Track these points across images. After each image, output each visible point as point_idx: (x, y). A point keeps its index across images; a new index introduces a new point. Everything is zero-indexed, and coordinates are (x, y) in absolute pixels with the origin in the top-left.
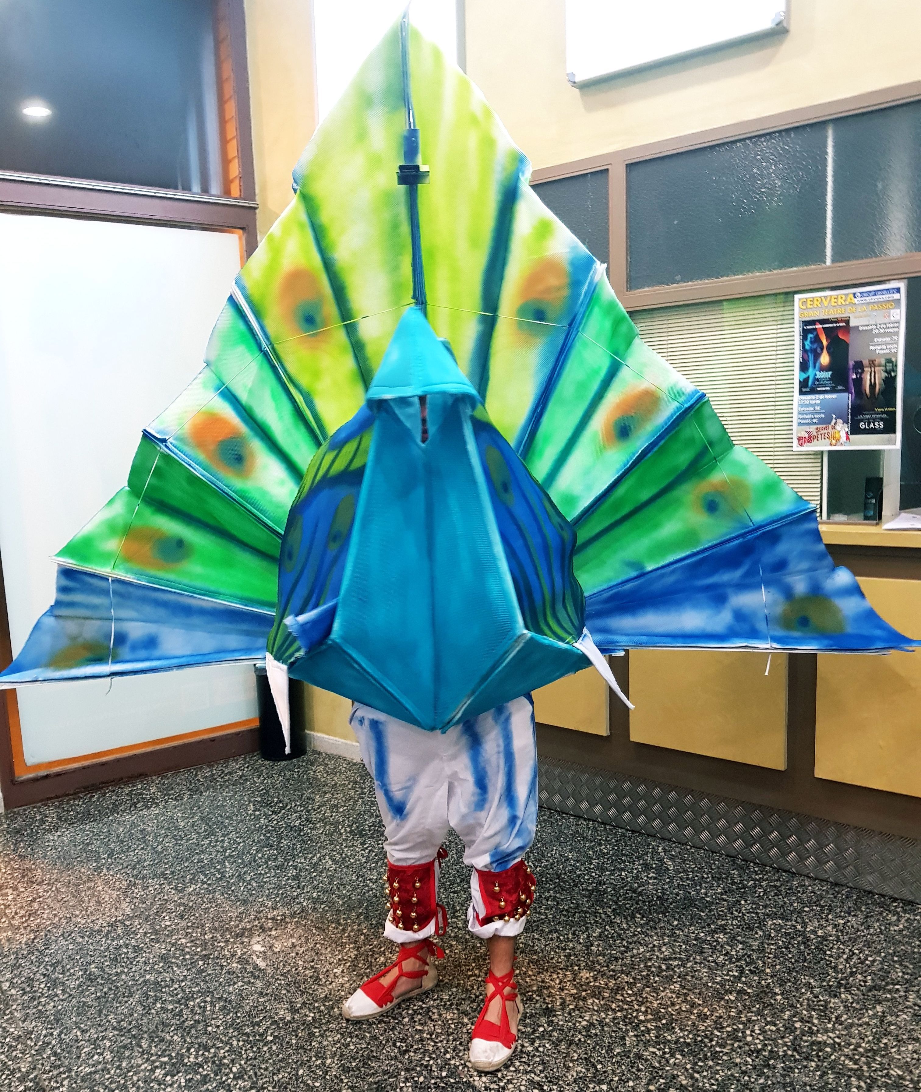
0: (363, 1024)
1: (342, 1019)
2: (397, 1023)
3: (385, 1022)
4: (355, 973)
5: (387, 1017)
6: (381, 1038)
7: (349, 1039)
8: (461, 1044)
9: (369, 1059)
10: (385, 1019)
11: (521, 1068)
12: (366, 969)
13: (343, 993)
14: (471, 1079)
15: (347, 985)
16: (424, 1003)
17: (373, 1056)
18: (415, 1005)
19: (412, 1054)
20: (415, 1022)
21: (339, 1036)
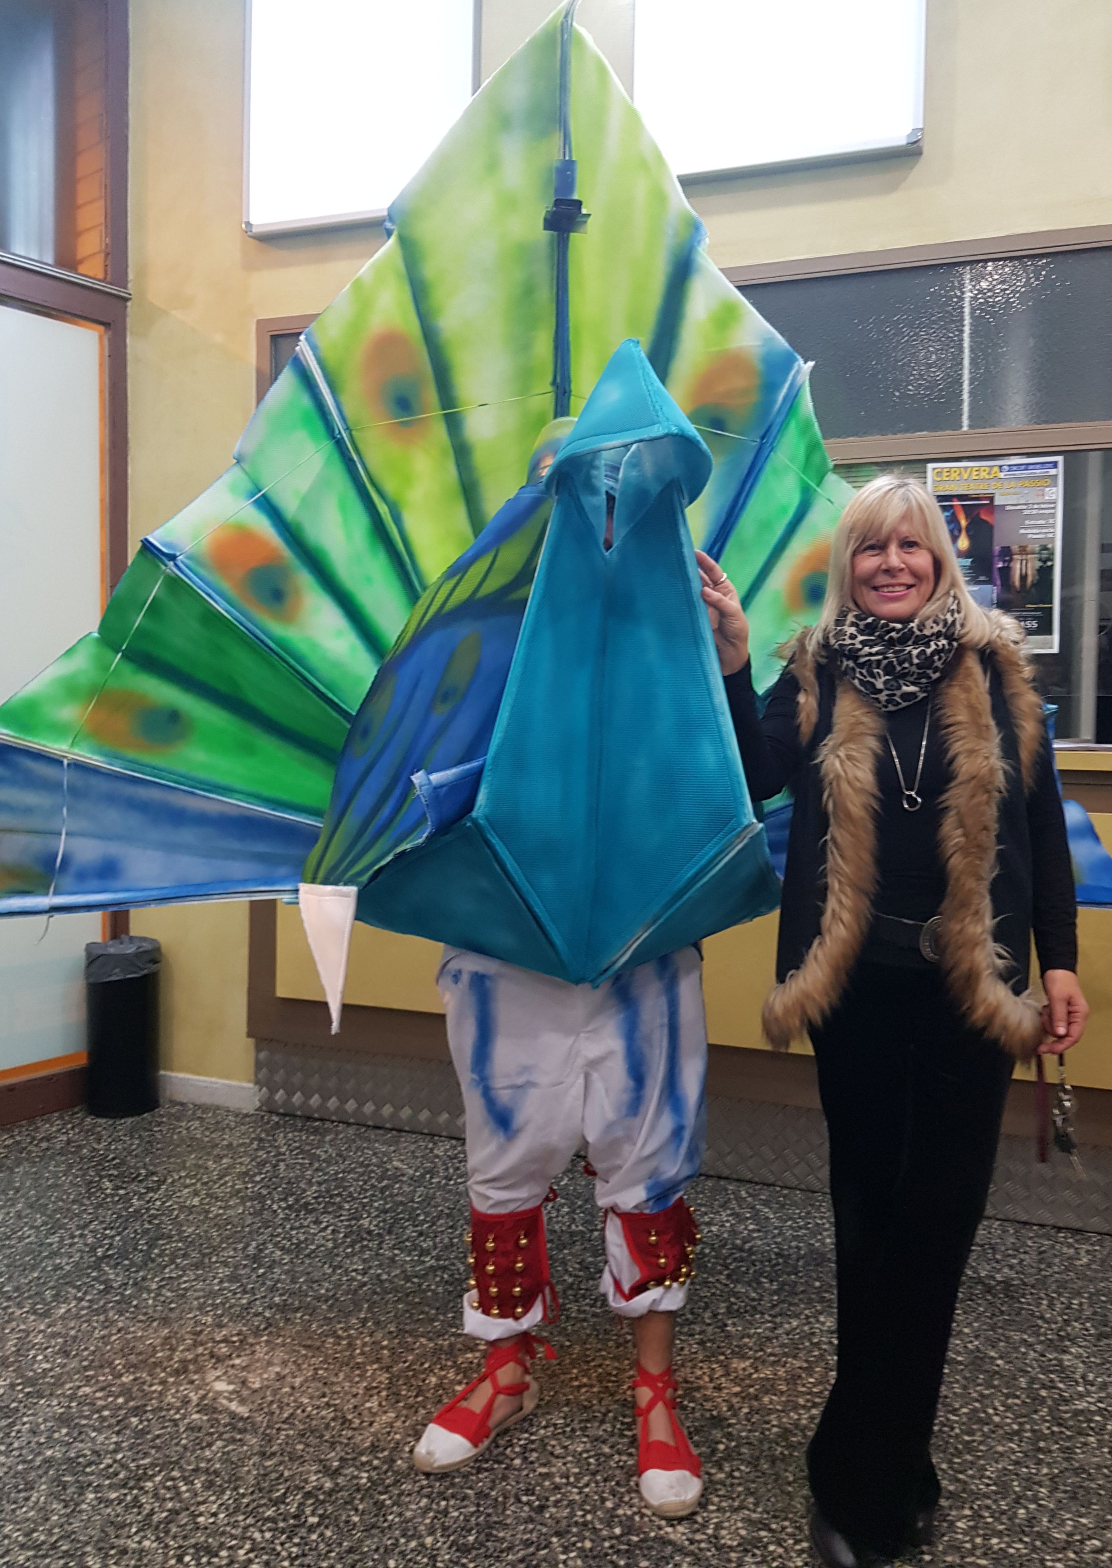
0: (454, 1477)
1: (417, 1475)
2: (506, 1469)
3: (486, 1470)
4: (401, 1404)
5: (487, 1461)
6: (493, 1493)
7: (443, 1503)
8: (618, 1484)
9: (492, 1528)
10: (486, 1466)
11: (724, 1504)
12: (416, 1396)
13: (398, 1437)
14: (662, 1532)
15: (398, 1424)
16: (532, 1434)
17: (496, 1523)
18: (520, 1440)
19: (553, 1510)
20: (532, 1463)
21: (425, 1501)
